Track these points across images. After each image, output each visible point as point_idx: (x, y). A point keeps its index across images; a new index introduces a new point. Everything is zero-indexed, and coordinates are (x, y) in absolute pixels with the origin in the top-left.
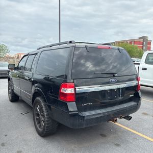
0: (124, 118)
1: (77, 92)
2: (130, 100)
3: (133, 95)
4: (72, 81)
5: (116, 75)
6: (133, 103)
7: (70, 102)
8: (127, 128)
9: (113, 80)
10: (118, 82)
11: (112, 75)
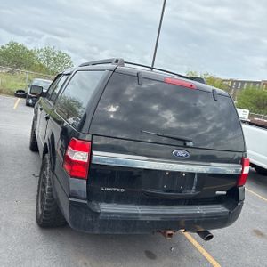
0: (198, 233)
1: (93, 162)
2: (218, 200)
3: (225, 193)
4: (88, 137)
5: (191, 144)
6: (219, 209)
7: (76, 177)
8: (205, 253)
9: (180, 153)
10: (193, 159)
11: (182, 143)
